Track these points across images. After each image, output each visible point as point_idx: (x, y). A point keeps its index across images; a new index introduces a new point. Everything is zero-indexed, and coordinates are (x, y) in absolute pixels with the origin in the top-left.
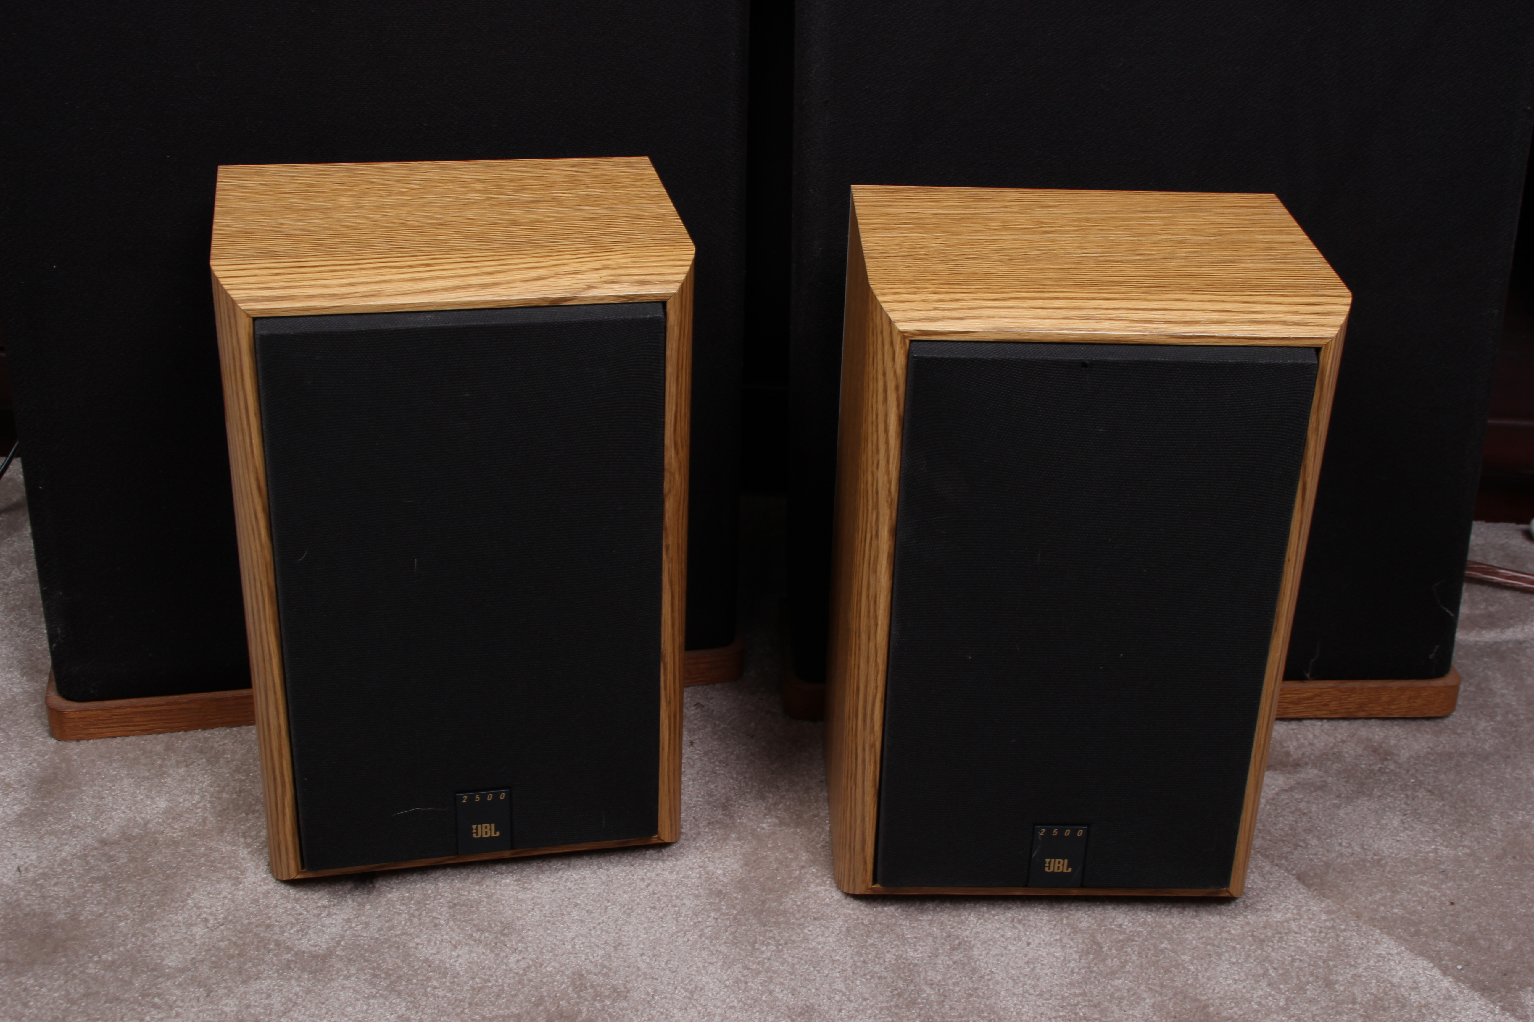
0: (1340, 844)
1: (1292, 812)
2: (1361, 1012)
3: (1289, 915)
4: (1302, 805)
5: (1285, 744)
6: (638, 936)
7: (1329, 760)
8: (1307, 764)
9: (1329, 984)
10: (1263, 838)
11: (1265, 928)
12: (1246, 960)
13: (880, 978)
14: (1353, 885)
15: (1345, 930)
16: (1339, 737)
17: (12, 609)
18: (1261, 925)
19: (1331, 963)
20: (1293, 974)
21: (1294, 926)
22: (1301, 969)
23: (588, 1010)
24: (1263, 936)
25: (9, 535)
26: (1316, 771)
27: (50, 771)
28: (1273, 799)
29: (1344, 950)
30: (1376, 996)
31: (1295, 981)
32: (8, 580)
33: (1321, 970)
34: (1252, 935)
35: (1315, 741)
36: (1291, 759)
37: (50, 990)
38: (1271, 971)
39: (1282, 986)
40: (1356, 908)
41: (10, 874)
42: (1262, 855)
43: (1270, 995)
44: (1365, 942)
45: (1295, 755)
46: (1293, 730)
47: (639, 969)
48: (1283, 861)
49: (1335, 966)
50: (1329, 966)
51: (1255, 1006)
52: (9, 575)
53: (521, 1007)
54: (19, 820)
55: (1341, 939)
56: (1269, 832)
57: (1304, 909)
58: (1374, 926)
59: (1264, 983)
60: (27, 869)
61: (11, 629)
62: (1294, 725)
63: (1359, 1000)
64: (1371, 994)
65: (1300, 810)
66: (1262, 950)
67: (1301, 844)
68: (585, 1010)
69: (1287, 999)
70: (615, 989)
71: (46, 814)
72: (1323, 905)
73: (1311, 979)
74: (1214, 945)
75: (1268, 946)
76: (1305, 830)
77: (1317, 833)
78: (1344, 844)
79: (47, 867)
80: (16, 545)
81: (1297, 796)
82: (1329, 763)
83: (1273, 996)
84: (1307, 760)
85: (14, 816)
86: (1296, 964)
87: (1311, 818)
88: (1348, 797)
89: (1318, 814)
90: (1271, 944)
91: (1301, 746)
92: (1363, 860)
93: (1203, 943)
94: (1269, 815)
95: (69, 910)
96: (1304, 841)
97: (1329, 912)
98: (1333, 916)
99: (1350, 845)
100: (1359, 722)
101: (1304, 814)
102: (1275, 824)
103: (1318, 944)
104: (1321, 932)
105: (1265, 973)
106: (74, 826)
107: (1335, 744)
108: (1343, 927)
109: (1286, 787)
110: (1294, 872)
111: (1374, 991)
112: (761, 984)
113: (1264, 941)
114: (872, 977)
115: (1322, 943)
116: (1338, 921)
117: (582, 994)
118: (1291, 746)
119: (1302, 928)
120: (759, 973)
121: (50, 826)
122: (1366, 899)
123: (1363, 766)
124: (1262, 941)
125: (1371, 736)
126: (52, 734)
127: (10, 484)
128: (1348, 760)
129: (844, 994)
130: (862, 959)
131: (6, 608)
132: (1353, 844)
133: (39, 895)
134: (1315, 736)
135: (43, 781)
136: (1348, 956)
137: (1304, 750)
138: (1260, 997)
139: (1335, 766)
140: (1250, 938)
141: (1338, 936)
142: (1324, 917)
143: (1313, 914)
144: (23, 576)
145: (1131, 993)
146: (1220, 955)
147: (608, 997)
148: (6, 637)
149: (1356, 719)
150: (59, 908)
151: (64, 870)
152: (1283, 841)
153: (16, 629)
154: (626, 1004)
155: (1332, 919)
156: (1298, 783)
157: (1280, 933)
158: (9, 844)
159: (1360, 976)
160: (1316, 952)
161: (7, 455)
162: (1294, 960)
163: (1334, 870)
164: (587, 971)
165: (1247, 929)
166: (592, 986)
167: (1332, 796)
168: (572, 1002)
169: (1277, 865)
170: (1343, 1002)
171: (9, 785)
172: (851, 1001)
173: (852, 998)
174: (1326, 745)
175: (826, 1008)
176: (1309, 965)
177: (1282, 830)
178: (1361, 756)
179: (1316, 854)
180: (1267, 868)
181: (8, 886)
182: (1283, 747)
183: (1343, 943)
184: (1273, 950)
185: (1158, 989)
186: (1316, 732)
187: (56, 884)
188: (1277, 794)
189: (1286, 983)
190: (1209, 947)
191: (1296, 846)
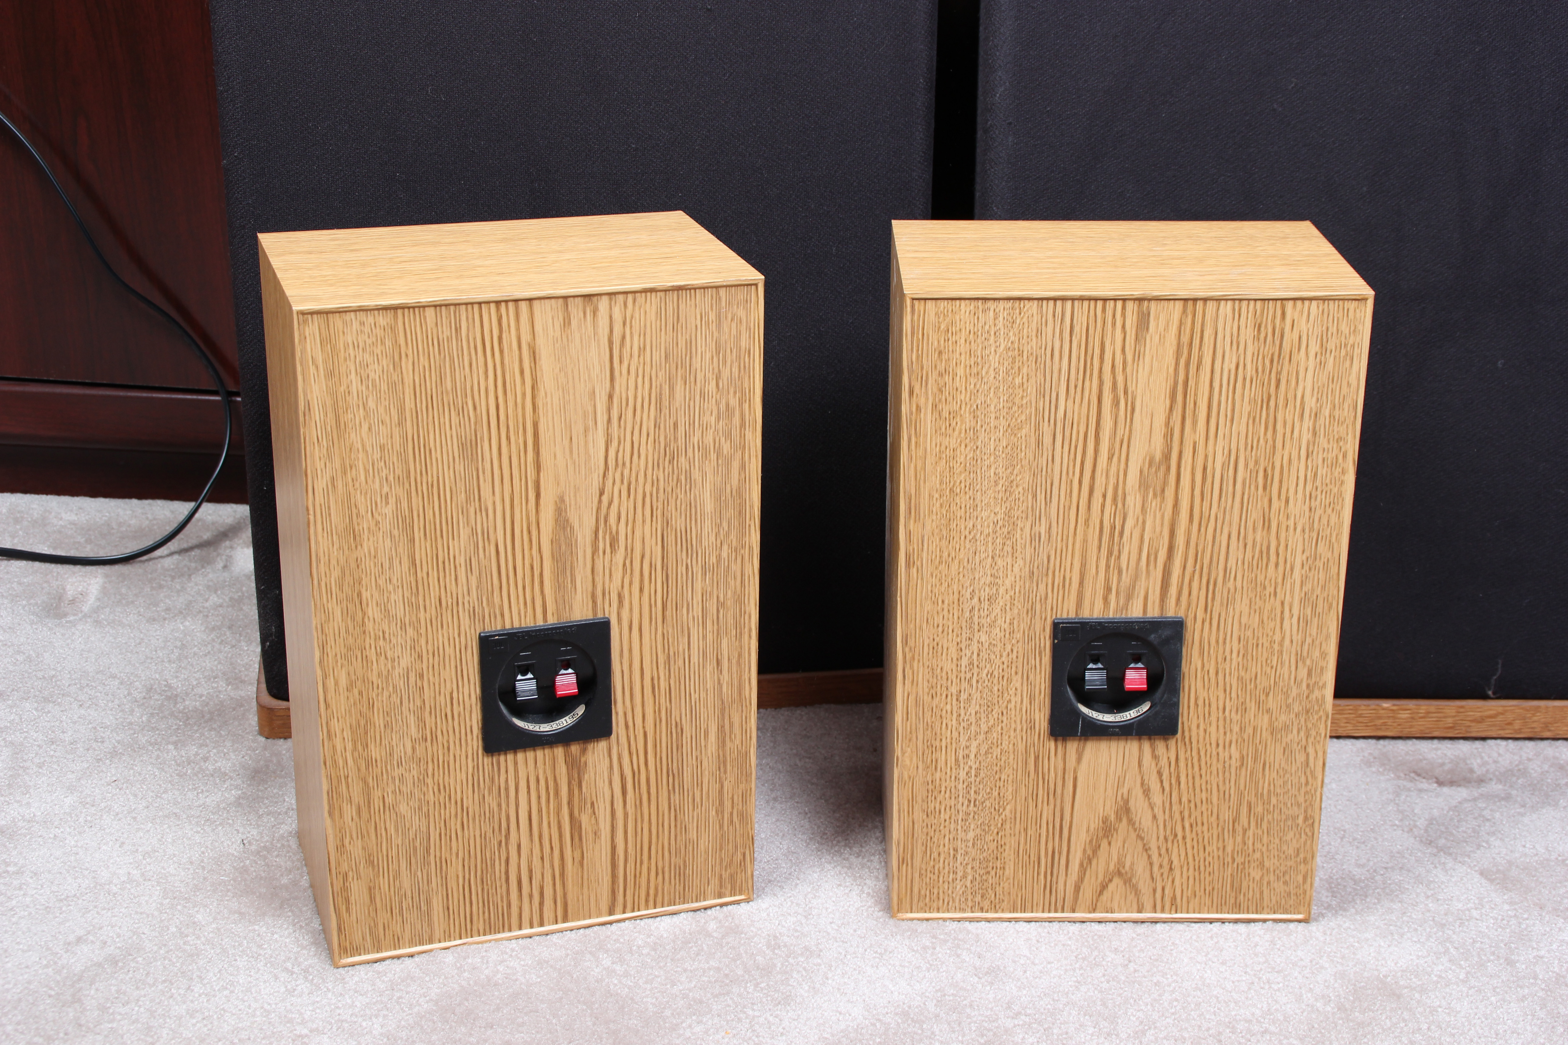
0: (1524, 846)
1: (1475, 818)
2: (1543, 986)
3: (1470, 905)
4: (1485, 813)
5: (1468, 762)
6: (827, 909)
7: (1514, 775)
8: (1491, 779)
9: (1510, 963)
10: (1446, 838)
11: (1446, 914)
12: (1427, 940)
13: (1064, 945)
14: (1537, 880)
15: (1527, 919)
16: (1524, 756)
17: (213, 629)
18: (1442, 912)
19: (1513, 945)
20: (1474, 953)
21: (1475, 913)
22: (1482, 949)
23: (782, 964)
24: (1444, 921)
25: (203, 567)
26: (1500, 787)
27: (262, 763)
28: (1456, 807)
29: (1527, 935)
30: (1557, 974)
31: (1476, 959)
32: (207, 605)
33: (1502, 951)
34: (1433, 920)
35: (1500, 759)
36: (1475, 775)
37: (281, 937)
38: (1452, 950)
39: (1462, 962)
40: (1539, 900)
41: (234, 846)
42: (1445, 853)
43: (1450, 969)
44: (1548, 929)
45: (1479, 771)
46: (1476, 749)
47: (828, 934)
48: (1466, 859)
49: (1516, 948)
50: (1510, 948)
51: (1435, 979)
52: (207, 600)
53: (720, 962)
54: (238, 803)
55: (1523, 926)
56: (1452, 834)
57: (1486, 900)
58: (1558, 916)
59: (1444, 959)
60: (250, 843)
61: (213, 646)
62: (1478, 744)
63: (1541, 977)
64: (1553, 972)
65: (1483, 816)
66: (1443, 932)
67: (1484, 844)
68: (779, 965)
69: (1468, 973)
70: (806, 948)
71: (263, 798)
72: (1506, 897)
73: (1492, 958)
74: (1396, 926)
75: (1448, 929)
76: (1488, 834)
77: (1500, 836)
78: (1527, 846)
79: (267, 841)
80: (211, 576)
81: (1480, 805)
82: (1514, 779)
83: (1454, 971)
84: (1491, 776)
85: (232, 799)
86: (1478, 945)
87: (1494, 823)
88: (1532, 807)
89: (1502, 820)
90: (1452, 928)
91: (1485, 764)
92: (1547, 860)
93: (1385, 924)
94: (1451, 819)
95: (290, 876)
96: (1487, 842)
97: (1511, 903)
98: (1516, 907)
99: (1534, 847)
100: (1546, 743)
101: (1488, 820)
102: (1458, 827)
103: (1500, 930)
104: (1503, 920)
105: (1447, 951)
106: (289, 809)
107: (1520, 762)
108: (1525, 916)
109: (1470, 798)
110: (1477, 868)
111: (1556, 969)
112: (949, 949)
113: (1445, 925)
114: (1056, 945)
115: (1503, 929)
116: (1520, 911)
117: (776, 951)
118: (1475, 763)
119: (1484, 916)
120: (946, 941)
121: (267, 808)
122: (1550, 892)
123: (1549, 780)
124: (1443, 925)
125: (1557, 754)
126: (261, 733)
127: (200, 524)
128: (1535, 775)
129: (1028, 958)
130: (1046, 930)
131: (207, 627)
132: (1537, 846)
133: (263, 863)
134: (1499, 755)
135: (257, 771)
136: (1530, 940)
137: (1488, 767)
138: (1440, 971)
139: (1520, 781)
140: (1431, 923)
141: (1520, 923)
142: (1506, 907)
143: (1495, 905)
144: (221, 601)
145: (1314, 963)
146: (1402, 936)
147: (802, 954)
148: (209, 652)
149: (1542, 739)
150: (282, 875)
151: (283, 845)
152: (1466, 842)
153: (217, 646)
154: (819, 961)
155: (1515, 909)
156: (1482, 795)
157: (1461, 919)
158: (230, 821)
159: (1542, 957)
160: (1497, 936)
161: (195, 500)
162: (1474, 942)
163: (1517, 867)
164: (780, 934)
165: (1428, 914)
166: (785, 946)
167: (1517, 806)
168: (768, 957)
169: (1460, 862)
170: (1524, 977)
171: (225, 774)
172: (1035, 964)
173: (1037, 961)
174: (1511, 762)
175: (1011, 969)
176: (1491, 946)
177: (1465, 832)
178: (1547, 772)
179: (1499, 854)
180: (1450, 865)
181: (233, 855)
182: (1466, 764)
183: (1526, 929)
184: (1454, 933)
185: (1340, 960)
186: (1501, 752)
187: (277, 856)
188: (1460, 803)
189: (1467, 960)
190: (1391, 928)
191: (1479, 846)
